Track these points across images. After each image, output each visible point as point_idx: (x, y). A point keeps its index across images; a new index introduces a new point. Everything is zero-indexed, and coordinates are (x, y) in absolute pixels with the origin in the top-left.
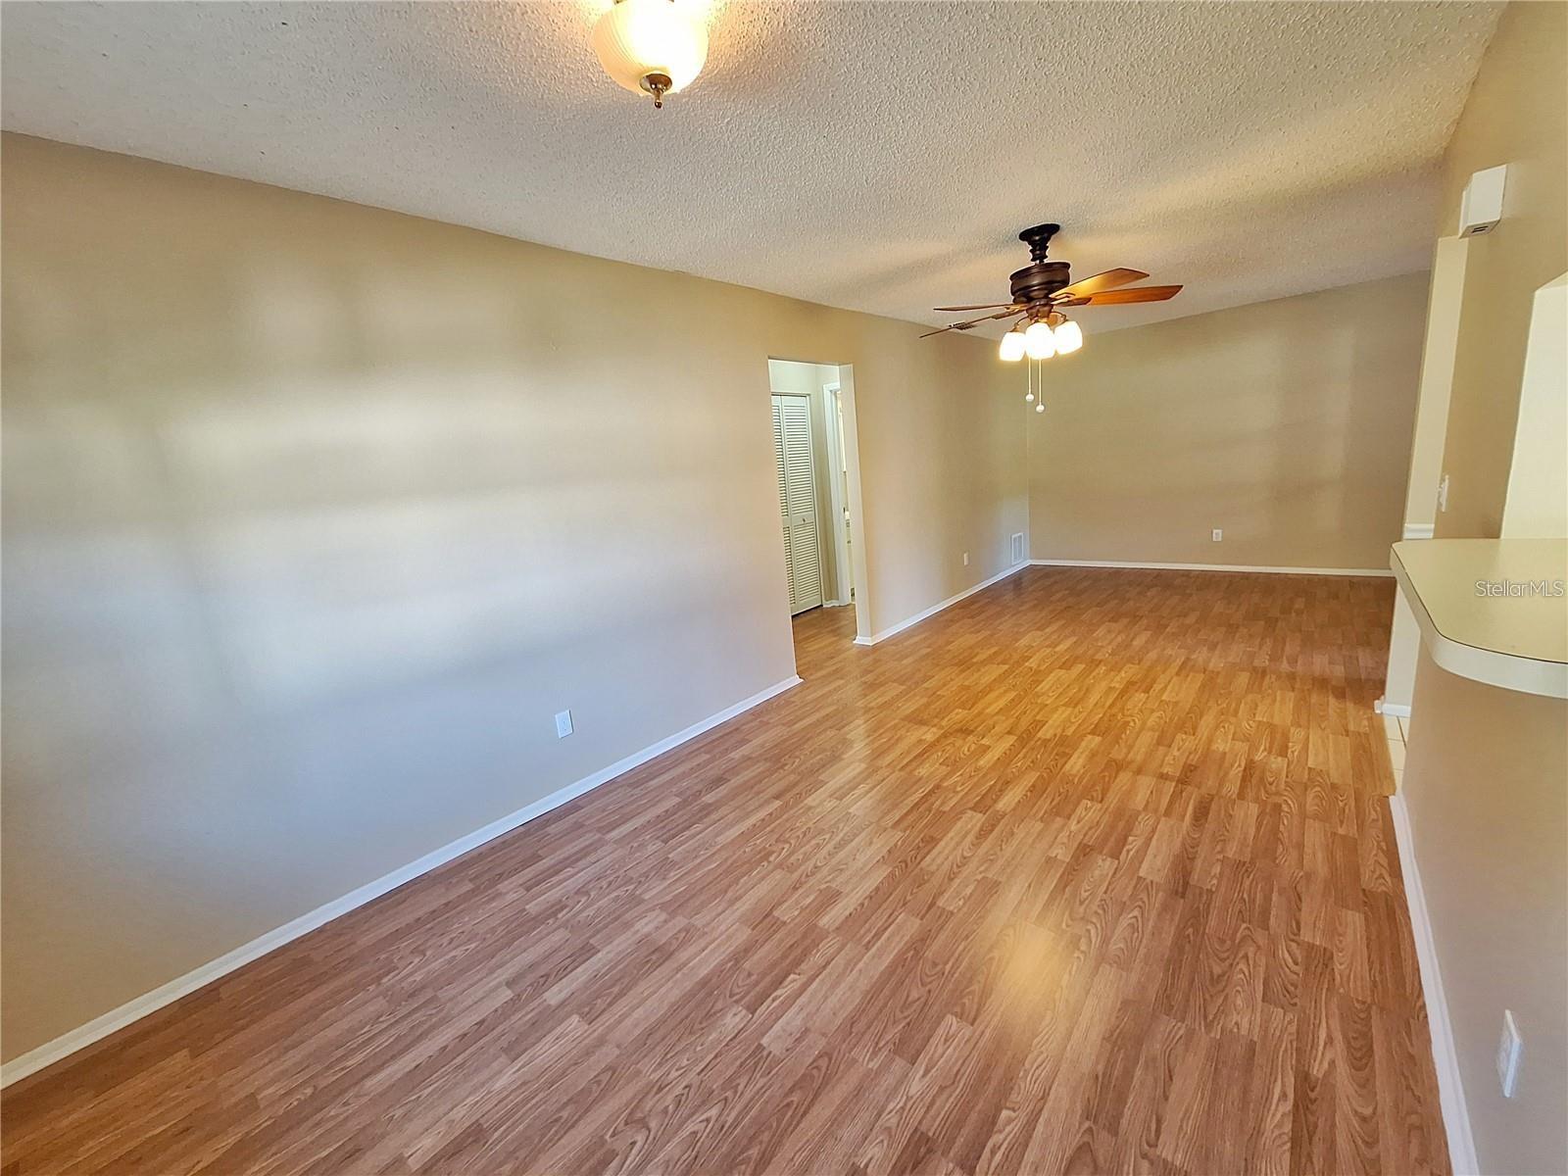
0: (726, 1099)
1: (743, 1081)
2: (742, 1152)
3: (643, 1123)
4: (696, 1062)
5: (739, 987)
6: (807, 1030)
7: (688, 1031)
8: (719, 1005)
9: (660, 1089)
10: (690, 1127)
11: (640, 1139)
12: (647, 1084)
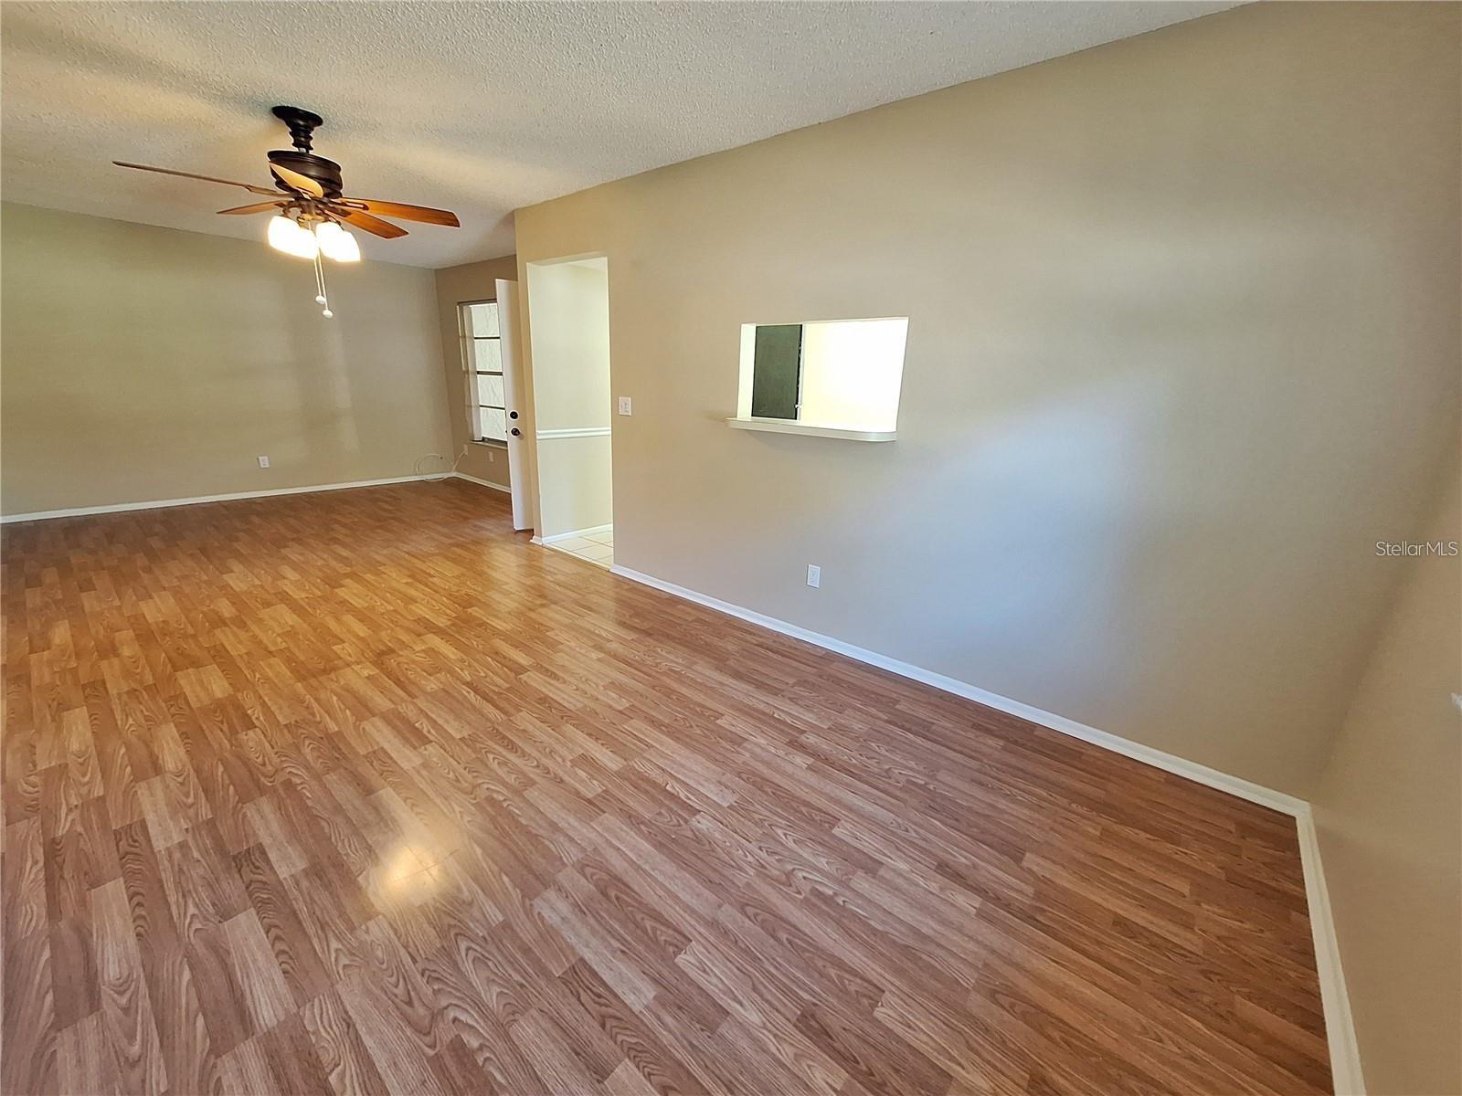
0: (770, 825)
1: (756, 816)
2: (804, 815)
3: (789, 874)
4: (740, 846)
5: (672, 820)
6: (719, 782)
7: (711, 853)
8: (689, 834)
9: (763, 866)
10: (791, 844)
11: (800, 874)
12: (758, 876)
